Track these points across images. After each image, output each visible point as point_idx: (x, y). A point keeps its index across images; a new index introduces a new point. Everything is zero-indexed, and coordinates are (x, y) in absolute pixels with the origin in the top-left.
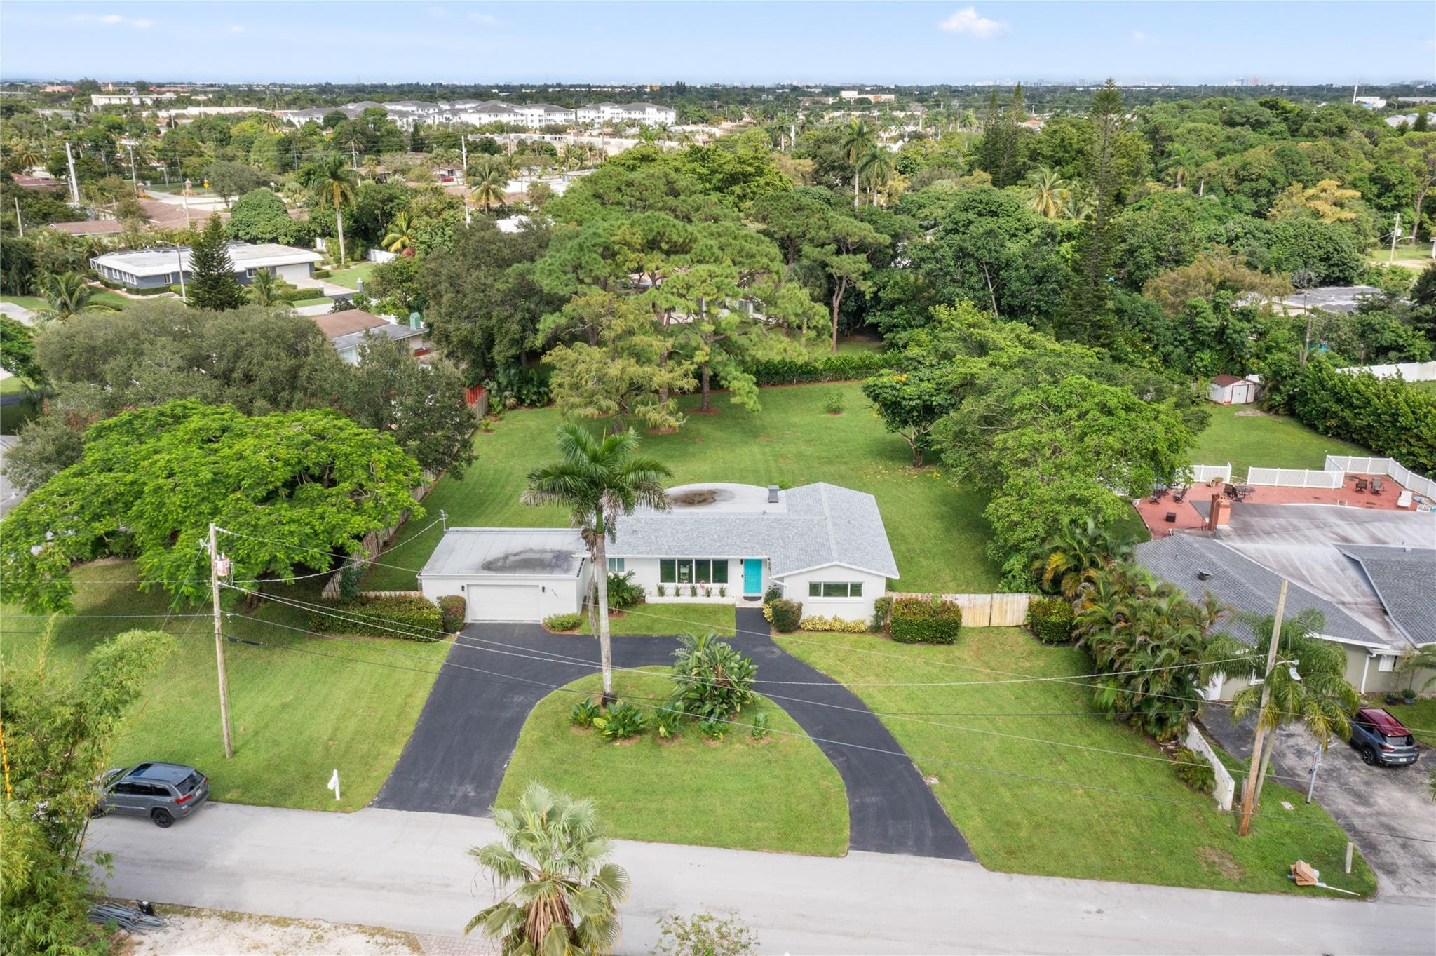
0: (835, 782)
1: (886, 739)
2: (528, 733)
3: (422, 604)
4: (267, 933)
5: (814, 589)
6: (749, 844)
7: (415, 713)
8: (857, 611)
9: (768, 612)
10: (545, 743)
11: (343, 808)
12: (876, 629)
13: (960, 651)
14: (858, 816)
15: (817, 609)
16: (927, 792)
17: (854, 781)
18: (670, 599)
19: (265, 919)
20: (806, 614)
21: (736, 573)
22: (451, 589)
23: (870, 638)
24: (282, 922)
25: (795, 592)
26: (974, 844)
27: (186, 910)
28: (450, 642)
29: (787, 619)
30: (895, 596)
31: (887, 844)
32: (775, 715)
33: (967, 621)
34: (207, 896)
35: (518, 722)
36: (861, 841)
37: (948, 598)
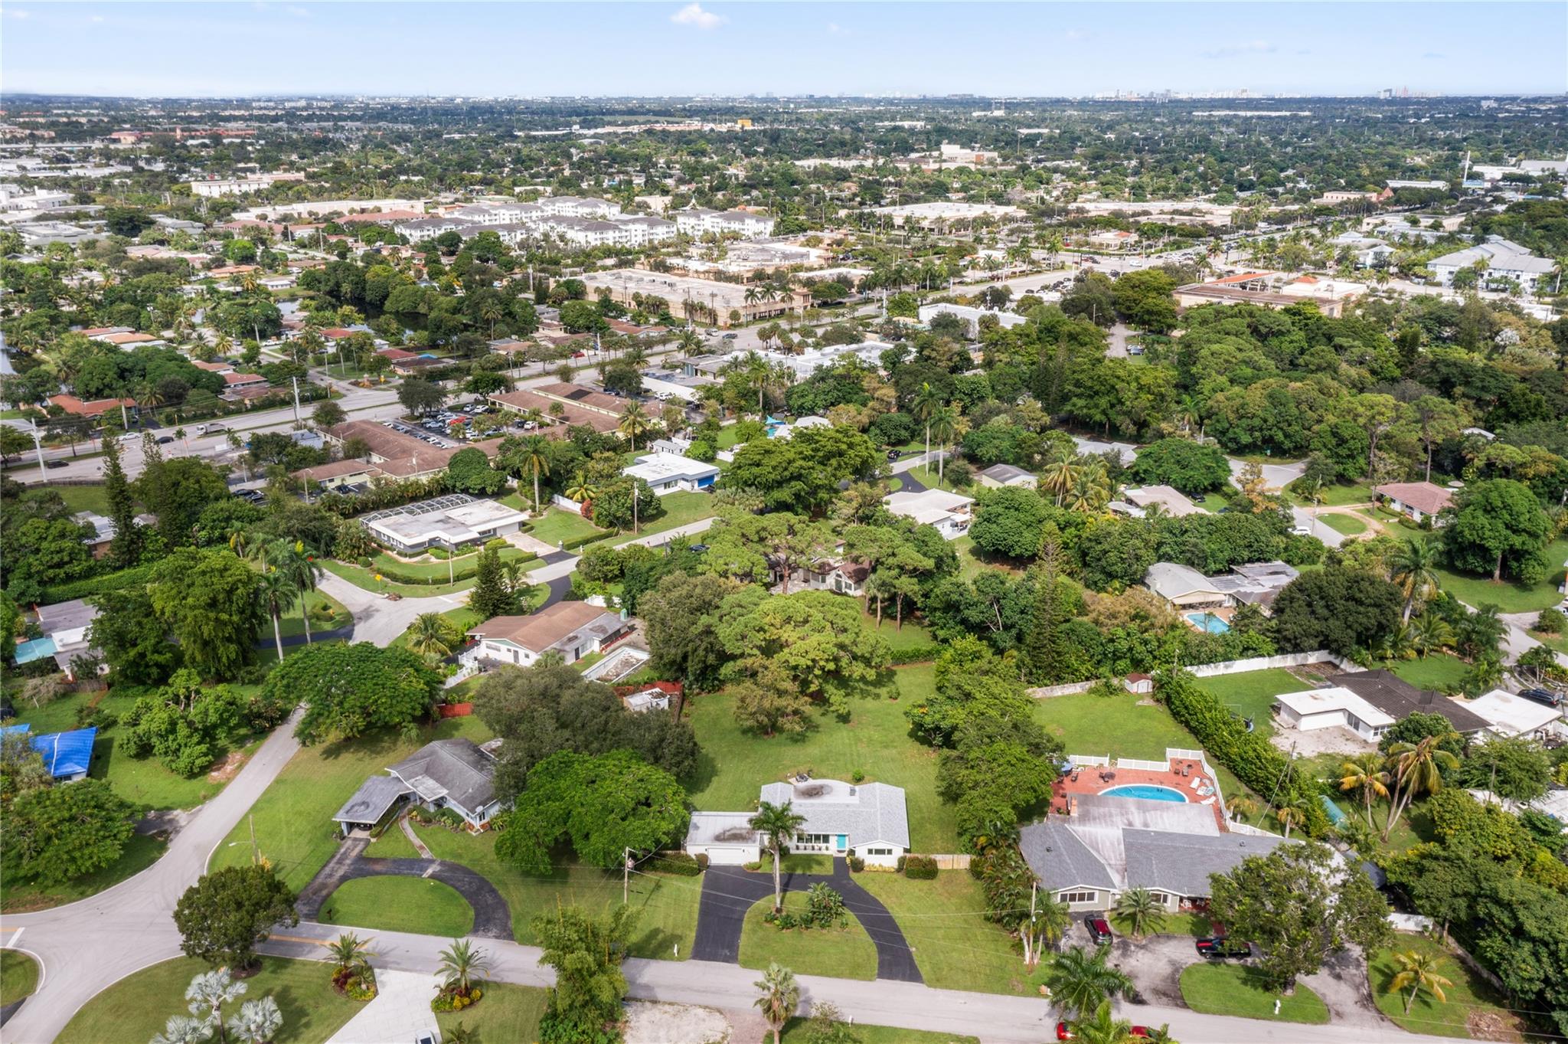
0: (873, 950)
1: (896, 928)
2: (746, 926)
3: (688, 858)
4: (667, 1007)
5: (870, 851)
6: (838, 976)
7: (696, 916)
8: (890, 862)
9: (848, 861)
10: (754, 931)
11: (679, 959)
12: (899, 870)
13: (935, 883)
14: (881, 965)
15: (871, 861)
16: (910, 954)
17: (881, 949)
18: (801, 852)
19: (665, 1003)
20: (867, 863)
21: (833, 840)
22: (701, 850)
23: (895, 876)
24: (671, 1004)
25: (861, 853)
26: (924, 977)
27: (637, 1000)
28: (702, 876)
29: (858, 866)
30: (908, 855)
31: (891, 976)
32: (850, 916)
33: (941, 866)
34: (642, 994)
35: (741, 920)
36: (881, 975)
37: (933, 856)
